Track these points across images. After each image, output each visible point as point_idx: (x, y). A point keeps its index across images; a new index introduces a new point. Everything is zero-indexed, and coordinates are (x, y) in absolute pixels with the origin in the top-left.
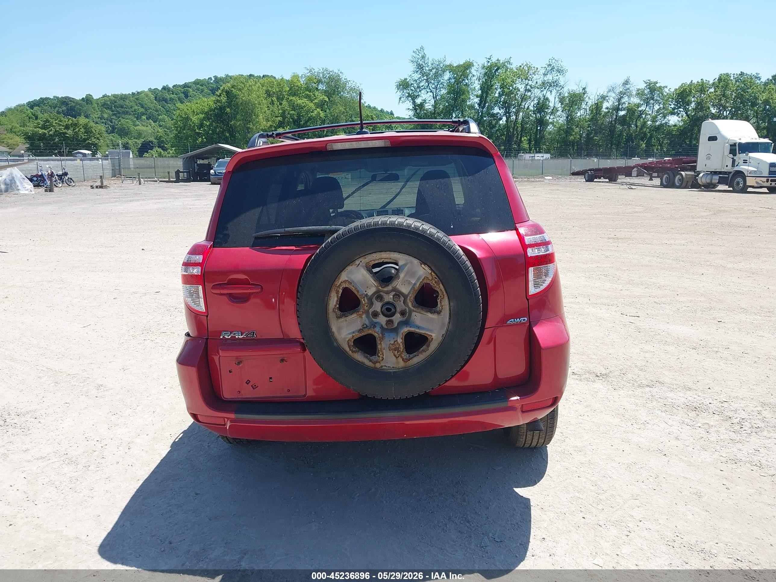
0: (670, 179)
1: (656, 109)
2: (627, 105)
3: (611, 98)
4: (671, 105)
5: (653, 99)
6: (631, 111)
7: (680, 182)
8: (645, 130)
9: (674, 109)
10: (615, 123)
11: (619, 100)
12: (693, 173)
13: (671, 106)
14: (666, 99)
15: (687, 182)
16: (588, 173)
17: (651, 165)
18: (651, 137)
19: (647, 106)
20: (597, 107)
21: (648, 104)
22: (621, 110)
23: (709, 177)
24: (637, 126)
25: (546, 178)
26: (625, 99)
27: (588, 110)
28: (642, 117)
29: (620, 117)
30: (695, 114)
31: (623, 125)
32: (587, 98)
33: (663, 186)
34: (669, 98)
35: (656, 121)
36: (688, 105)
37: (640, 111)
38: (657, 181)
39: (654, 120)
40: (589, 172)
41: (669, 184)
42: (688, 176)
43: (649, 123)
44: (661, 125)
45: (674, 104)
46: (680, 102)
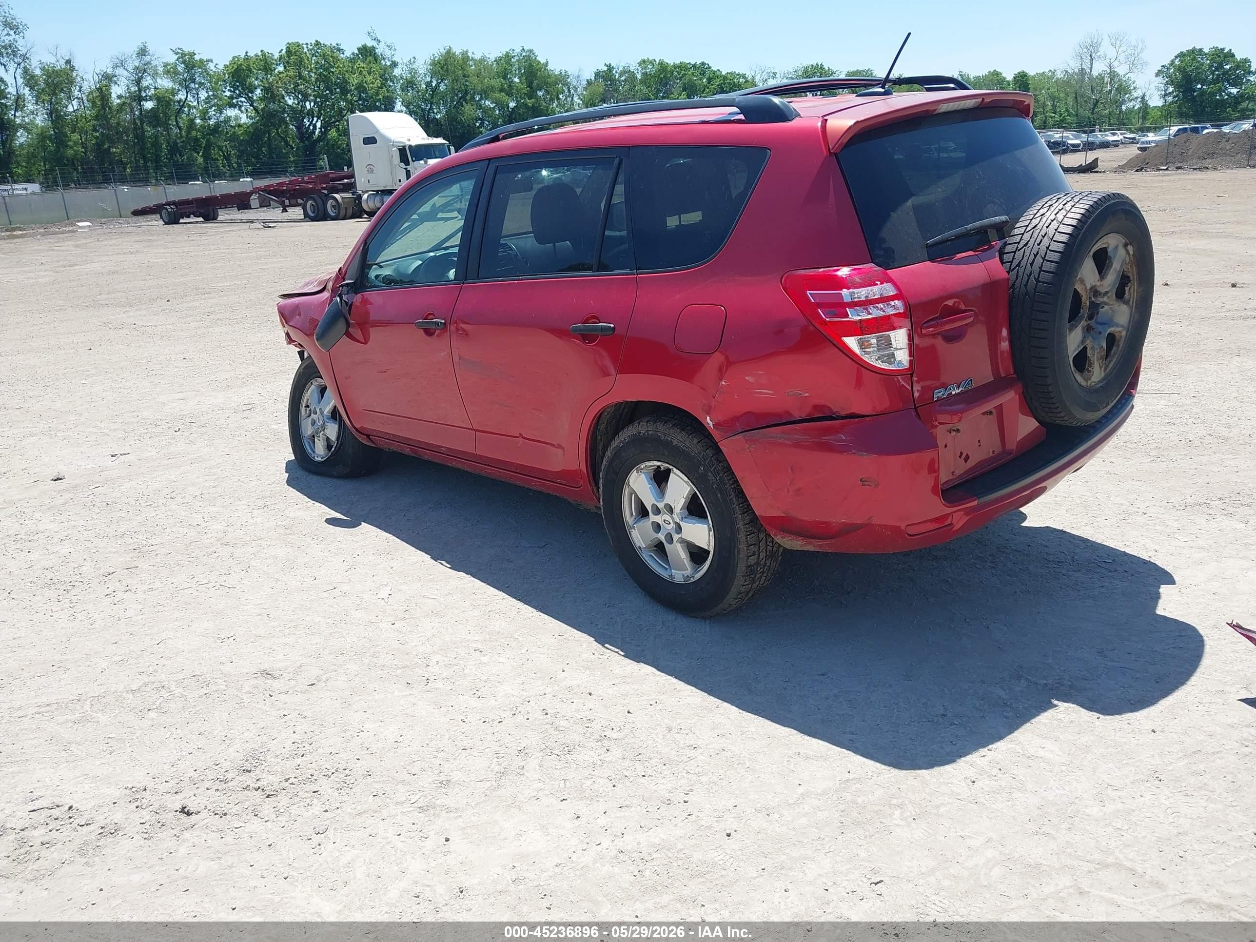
0: (318, 208)
1: (203, 98)
2: (153, 91)
3: (123, 79)
4: (224, 92)
5: (194, 81)
6: (163, 100)
7: (334, 211)
8: (194, 133)
9: (231, 98)
10: (142, 124)
11: (138, 82)
12: (350, 195)
13: (225, 94)
14: (214, 82)
15: (346, 208)
16: (166, 209)
17: (281, 188)
18: (209, 145)
19: (187, 92)
20: (102, 95)
21: (188, 89)
22: (146, 100)
23: (378, 198)
24: (180, 128)
25: (80, 224)
26: (147, 81)
27: (85, 101)
28: (183, 112)
29: (148, 111)
30: (266, 106)
31: (155, 127)
32: (79, 79)
33: (308, 218)
34: (218, 80)
35: (210, 119)
36: (252, 92)
37: (179, 102)
38: (296, 212)
39: (204, 116)
40: (168, 207)
41: (320, 215)
42: (346, 200)
43: (198, 121)
44: (217, 125)
45: (230, 90)
46: (238, 86)
